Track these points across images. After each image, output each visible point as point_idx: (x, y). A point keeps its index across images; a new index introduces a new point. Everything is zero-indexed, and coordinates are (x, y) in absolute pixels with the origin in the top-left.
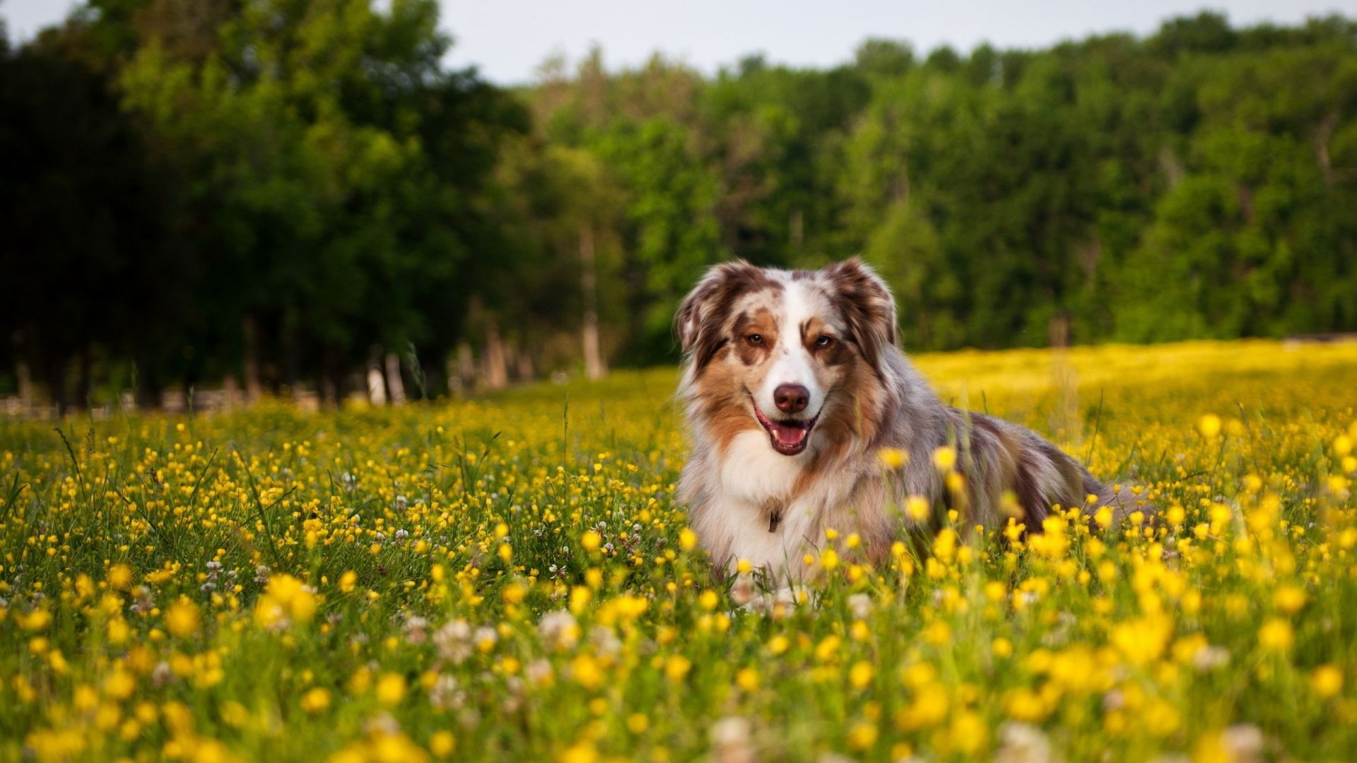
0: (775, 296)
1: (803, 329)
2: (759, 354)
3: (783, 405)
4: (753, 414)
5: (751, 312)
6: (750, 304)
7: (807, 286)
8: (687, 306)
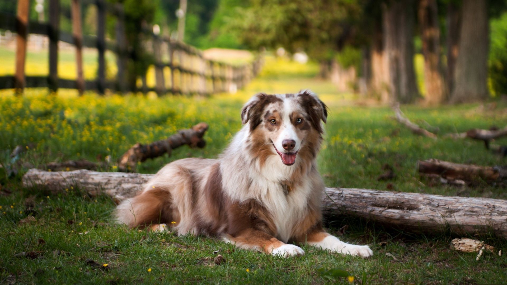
0: (280, 105)
1: (291, 117)
2: (275, 128)
3: (286, 148)
4: (275, 152)
5: (271, 111)
6: (271, 108)
7: (292, 100)
8: (245, 108)
